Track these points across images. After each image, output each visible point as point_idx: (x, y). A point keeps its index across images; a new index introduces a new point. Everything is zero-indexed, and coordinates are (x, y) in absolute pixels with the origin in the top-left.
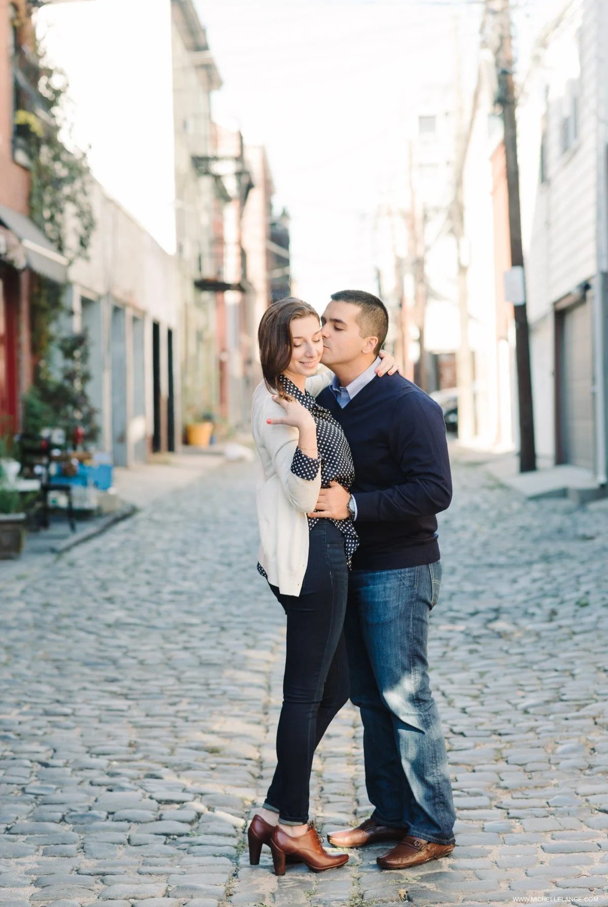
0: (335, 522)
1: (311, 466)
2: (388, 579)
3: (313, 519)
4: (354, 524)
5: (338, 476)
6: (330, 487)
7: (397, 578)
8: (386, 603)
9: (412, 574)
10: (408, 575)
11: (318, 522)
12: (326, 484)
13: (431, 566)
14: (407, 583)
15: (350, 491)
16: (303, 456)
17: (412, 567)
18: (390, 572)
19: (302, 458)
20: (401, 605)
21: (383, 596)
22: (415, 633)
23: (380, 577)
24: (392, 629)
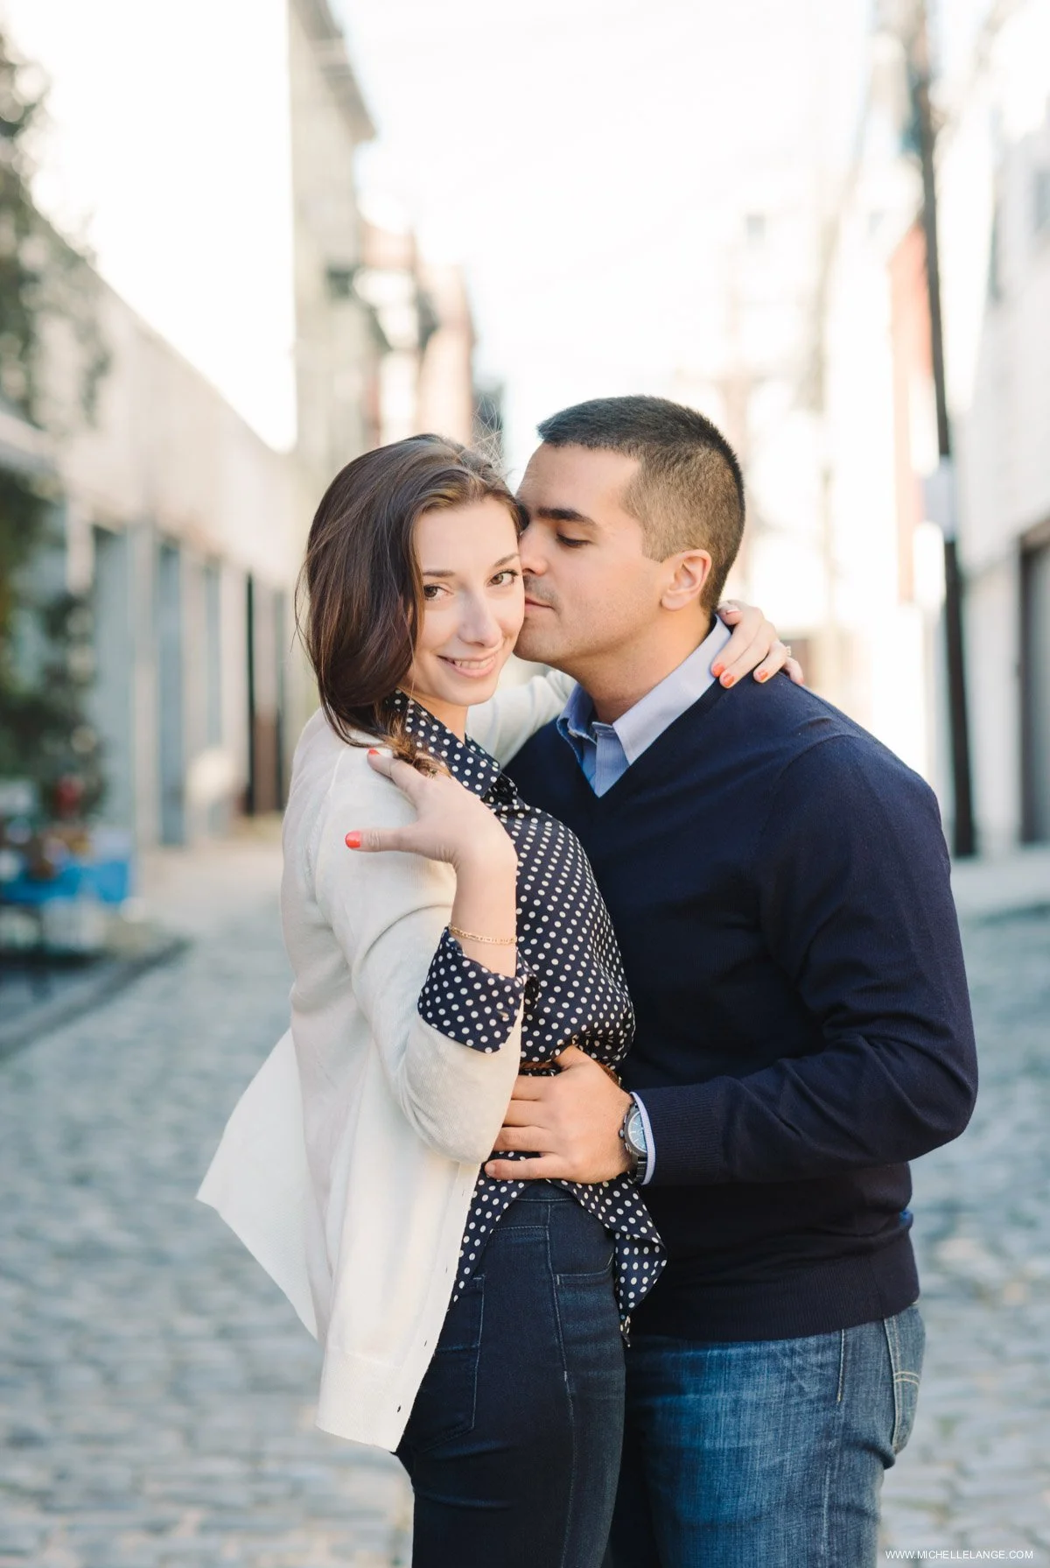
0: (581, 1192)
1: (492, 1002)
2: (747, 1374)
3: (504, 1182)
4: (648, 1194)
5: (584, 1028)
6: (558, 1069)
7: (779, 1370)
8: (739, 1454)
9: (829, 1356)
10: (814, 1359)
11: (522, 1194)
12: (543, 1057)
13: (891, 1325)
14: (813, 1389)
15: (627, 1078)
16: (466, 964)
17: (828, 1331)
18: (754, 1349)
19: (462, 972)
20: (792, 1461)
21: (732, 1433)
22: (838, 1554)
23: (723, 1364)
24: (762, 1544)
